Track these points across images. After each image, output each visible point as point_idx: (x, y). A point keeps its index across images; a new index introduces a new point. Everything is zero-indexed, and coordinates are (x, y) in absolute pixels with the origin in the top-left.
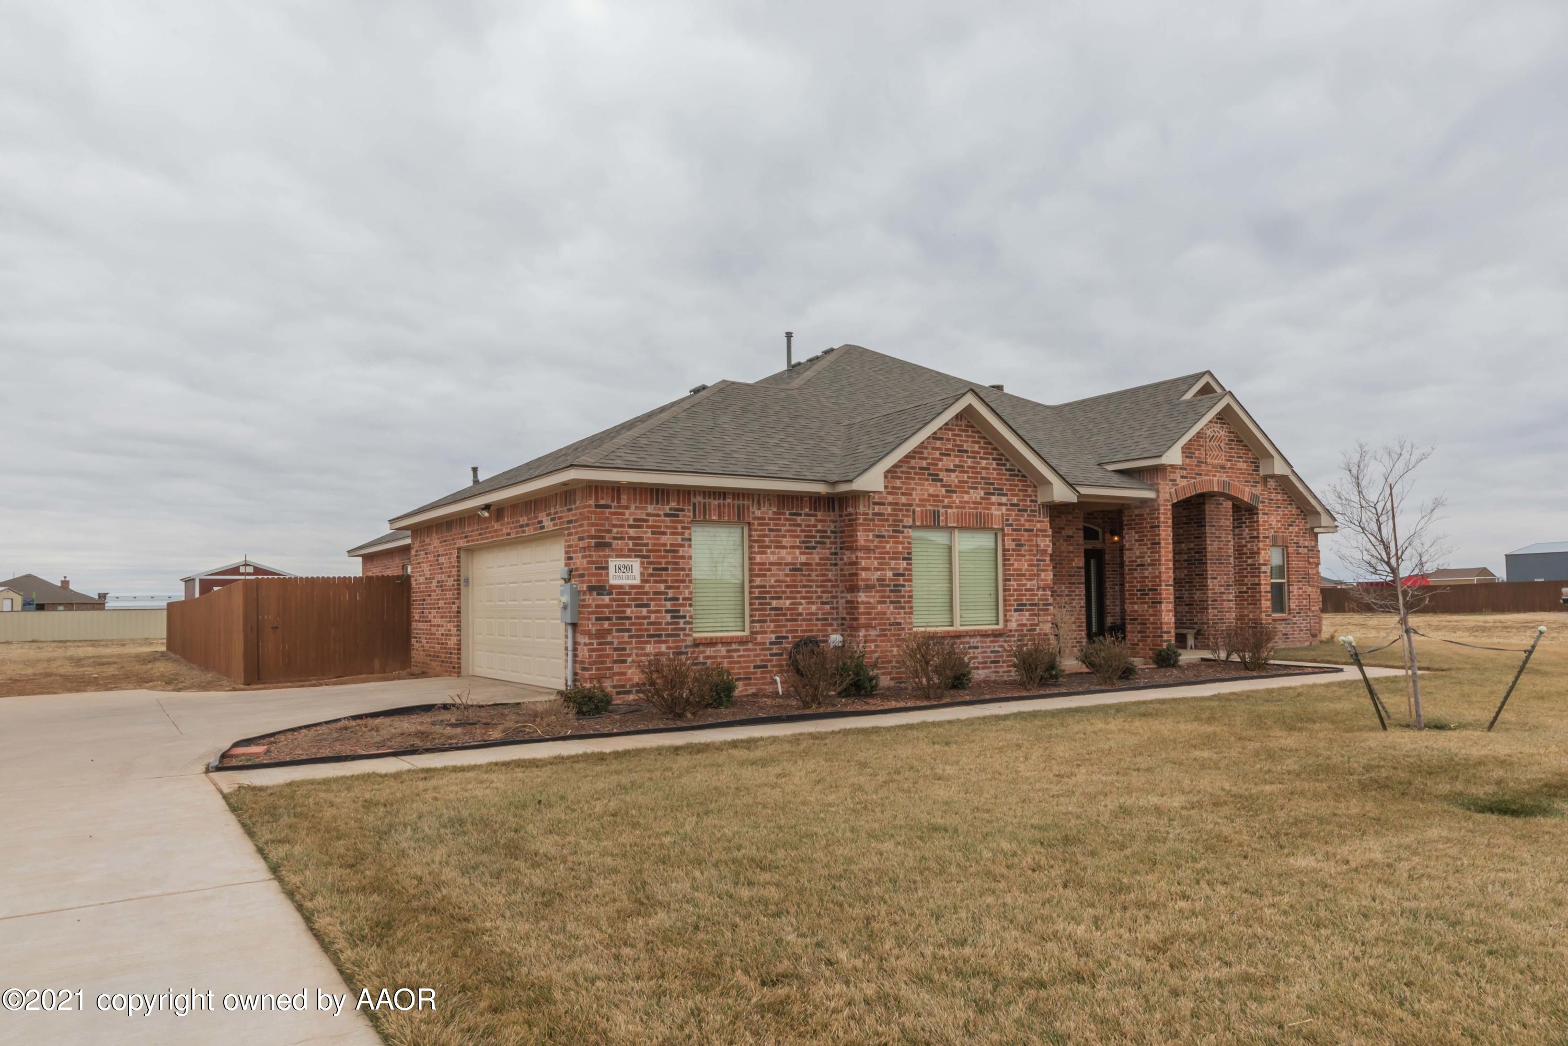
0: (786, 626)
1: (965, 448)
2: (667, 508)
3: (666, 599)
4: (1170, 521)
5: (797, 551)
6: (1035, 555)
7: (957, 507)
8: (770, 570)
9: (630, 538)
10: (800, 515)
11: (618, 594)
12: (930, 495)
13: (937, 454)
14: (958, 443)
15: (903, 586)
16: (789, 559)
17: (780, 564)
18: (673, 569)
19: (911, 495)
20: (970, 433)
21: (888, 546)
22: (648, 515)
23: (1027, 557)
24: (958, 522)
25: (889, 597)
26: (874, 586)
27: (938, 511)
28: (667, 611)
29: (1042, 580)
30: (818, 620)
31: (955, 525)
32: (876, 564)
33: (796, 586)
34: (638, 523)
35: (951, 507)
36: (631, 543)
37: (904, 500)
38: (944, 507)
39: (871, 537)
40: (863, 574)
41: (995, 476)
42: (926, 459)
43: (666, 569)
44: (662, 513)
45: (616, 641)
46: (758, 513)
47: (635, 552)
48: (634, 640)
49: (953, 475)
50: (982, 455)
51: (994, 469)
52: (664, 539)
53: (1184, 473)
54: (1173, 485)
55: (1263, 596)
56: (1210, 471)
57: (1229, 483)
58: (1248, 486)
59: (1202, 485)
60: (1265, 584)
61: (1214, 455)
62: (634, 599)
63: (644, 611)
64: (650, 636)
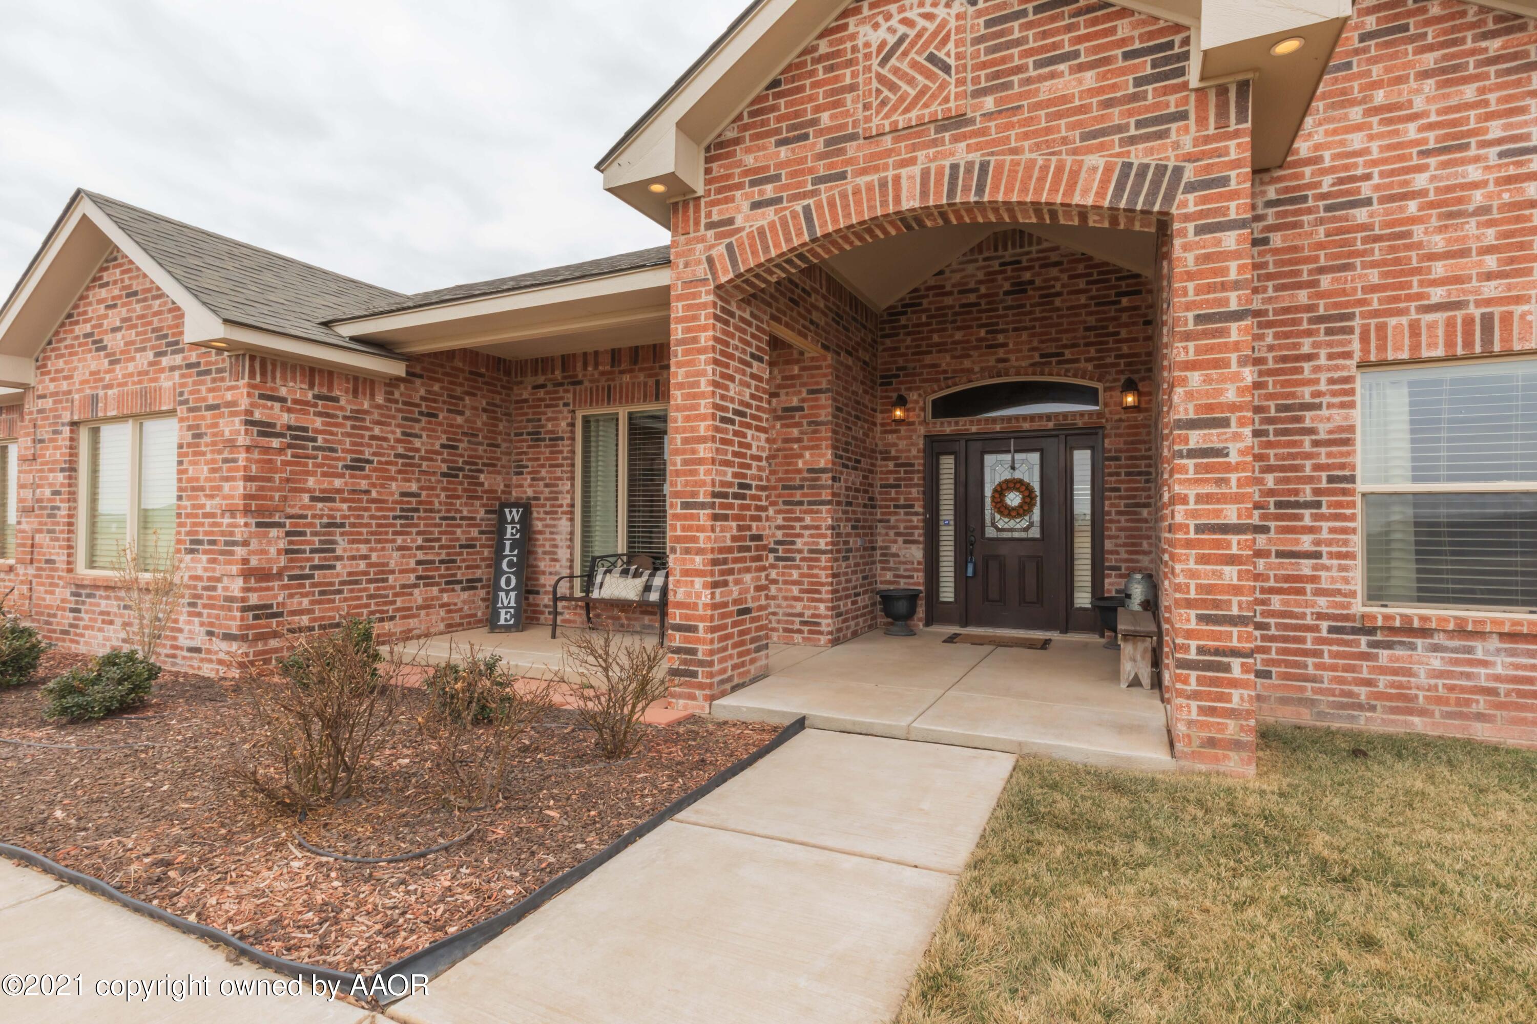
6: (220, 452)
7: (119, 385)
12: (91, 373)
13: (102, 309)
19: (72, 377)
23: (209, 456)
24: (119, 408)
26: (31, 510)
27: (98, 396)
29: (226, 497)
35: (112, 386)
37: (65, 386)
38: (104, 387)
40: (22, 493)
42: (90, 320)
53: (769, 190)
54: (719, 236)
55: (1189, 544)
56: (888, 153)
57: (984, 167)
58: (1101, 147)
59: (846, 206)
60: (1200, 499)
61: (902, 99)
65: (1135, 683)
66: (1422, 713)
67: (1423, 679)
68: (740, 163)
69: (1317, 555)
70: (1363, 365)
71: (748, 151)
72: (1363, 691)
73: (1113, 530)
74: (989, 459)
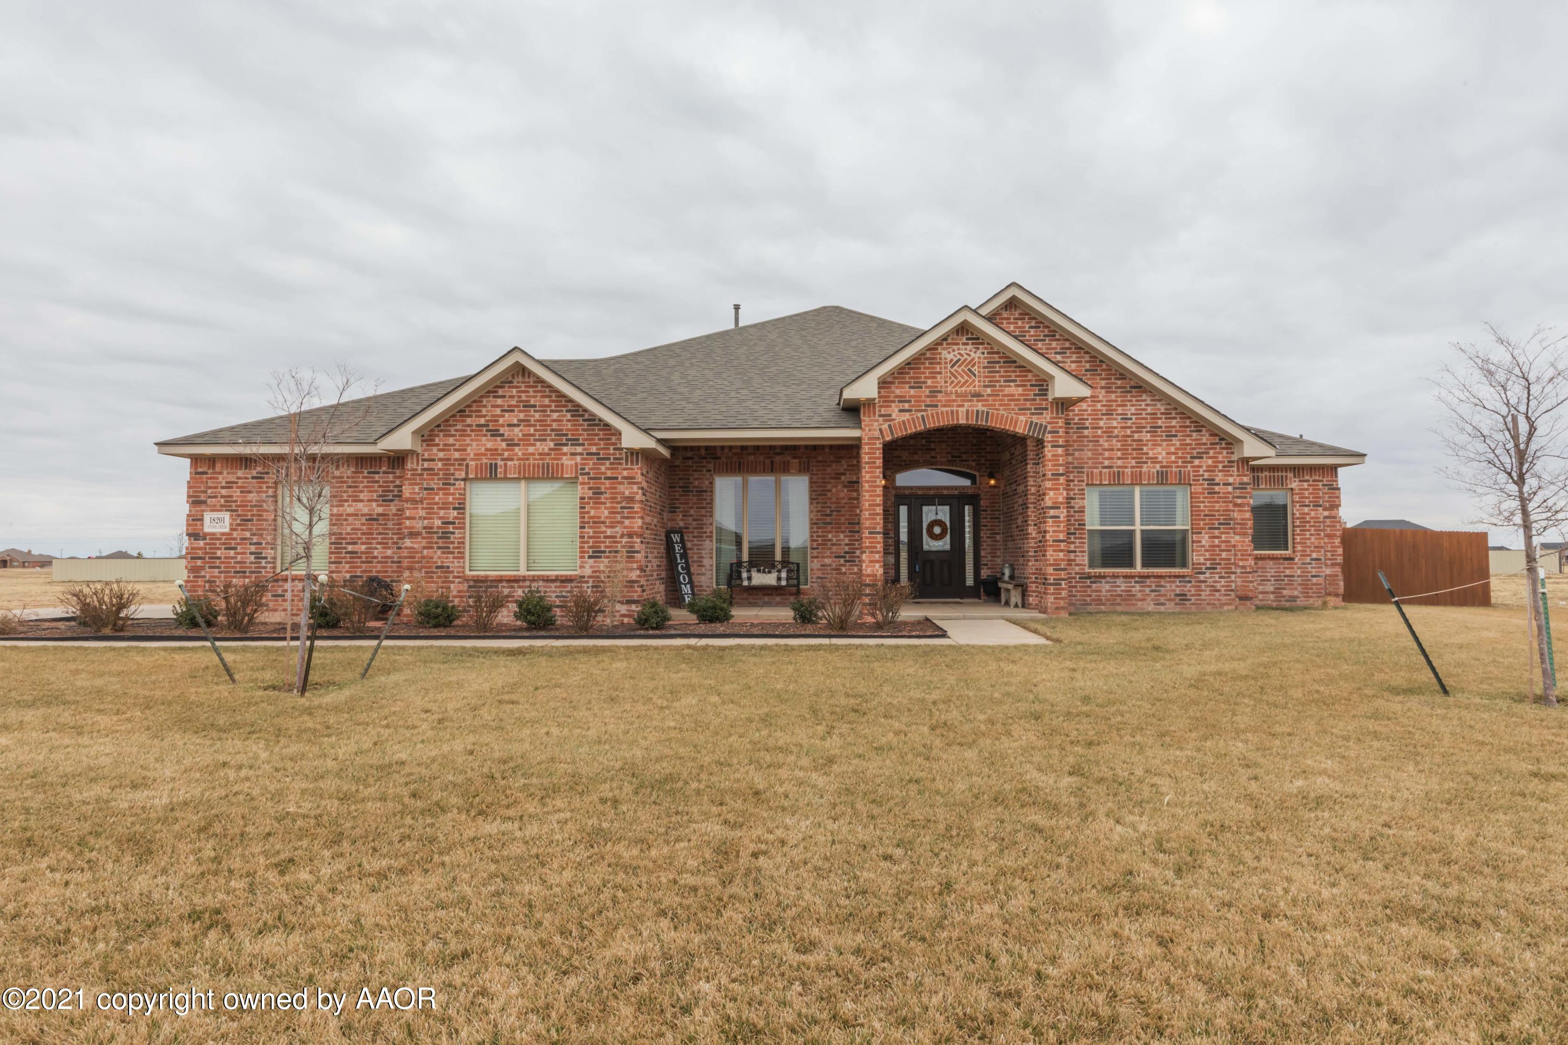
0: (361, 567)
1: (532, 403)
2: (254, 473)
3: (251, 544)
4: (879, 462)
5: (374, 504)
6: (618, 503)
7: (519, 459)
8: (346, 520)
9: (222, 497)
10: (378, 473)
11: (211, 539)
12: (486, 450)
13: (498, 411)
14: (524, 398)
15: (453, 533)
16: (366, 510)
17: (356, 515)
18: (258, 520)
19: (465, 450)
20: (539, 388)
21: (437, 498)
22: (238, 478)
23: (608, 505)
24: (519, 473)
25: (436, 543)
26: (418, 534)
27: (496, 464)
28: (251, 553)
29: (625, 528)
30: (393, 562)
31: (516, 476)
32: (422, 513)
33: (371, 534)
34: (229, 485)
35: (512, 460)
36: (222, 500)
37: (457, 455)
38: (503, 460)
39: (417, 490)
40: (408, 523)
41: (569, 427)
42: (484, 416)
43: (251, 520)
44: (249, 476)
45: (208, 576)
46: (337, 473)
47: (226, 507)
48: (223, 575)
49: (517, 430)
50: (553, 408)
51: (569, 421)
52: (250, 497)
53: (907, 406)
54: (885, 421)
55: (1051, 546)
56: (954, 401)
57: (988, 413)
58: (1024, 414)
59: (938, 418)
60: (1054, 531)
61: (959, 382)
62: (224, 544)
63: (232, 553)
64: (236, 572)
65: (1016, 606)
66: (1104, 604)
67: (1104, 593)
68: (893, 392)
69: (1075, 552)
70: (1087, 485)
71: (897, 388)
72: (1088, 599)
73: (984, 546)
74: (925, 509)
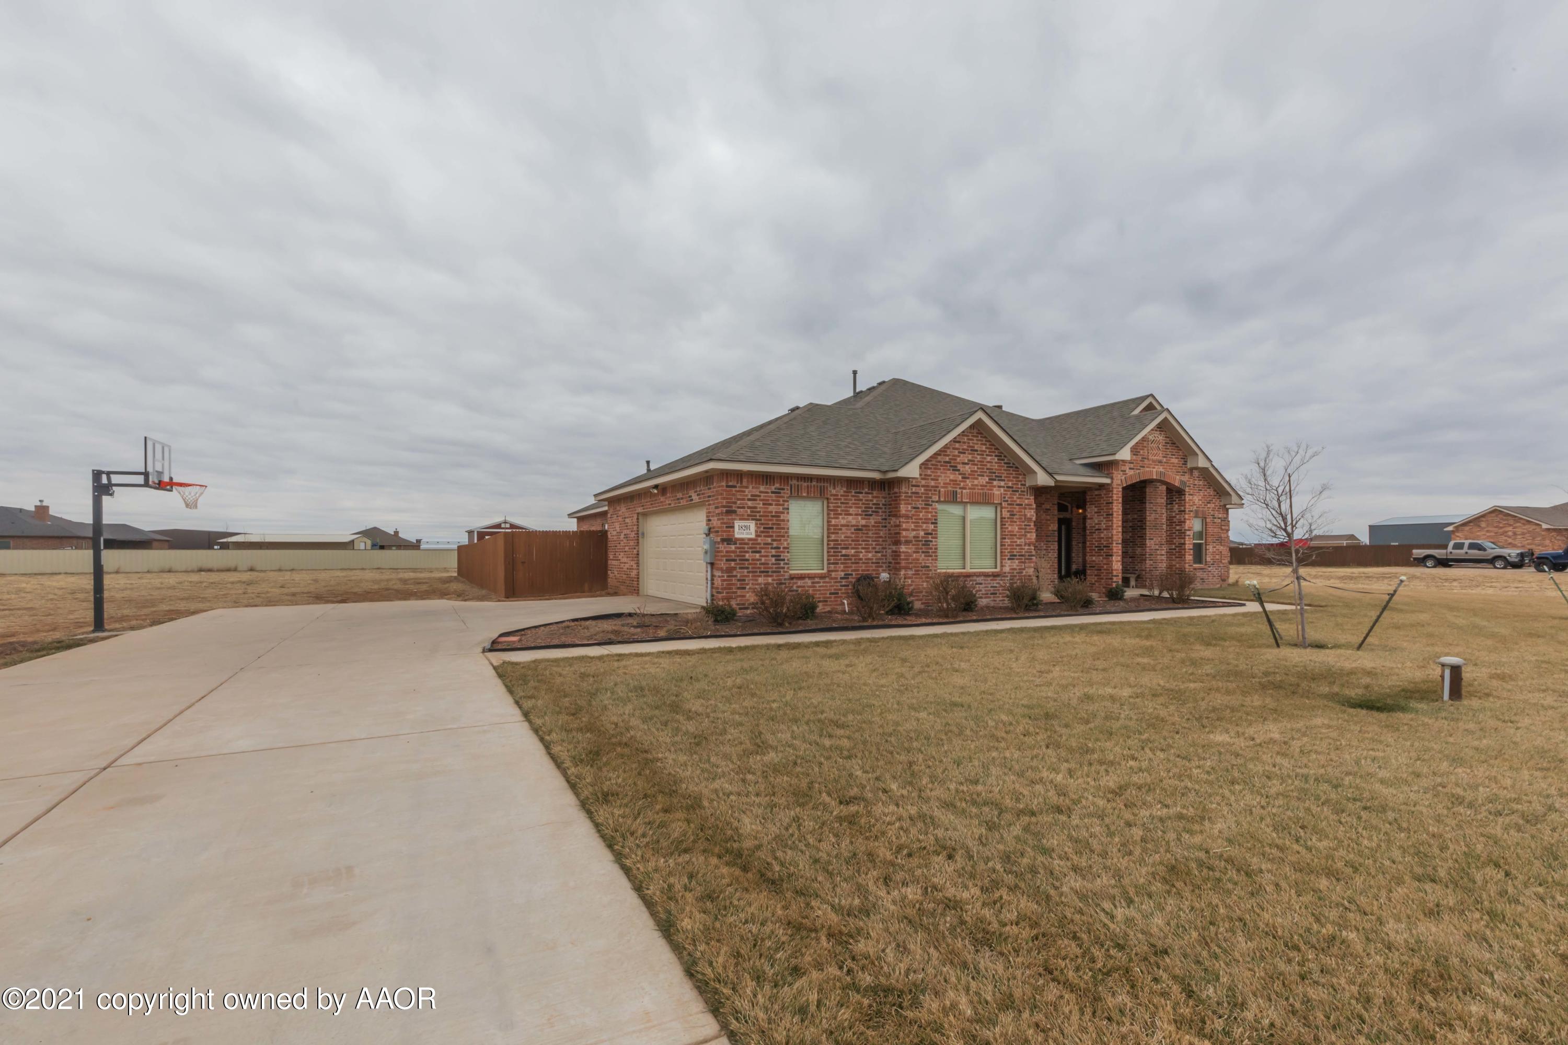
0: (851, 567)
1: (976, 448)
2: (773, 488)
3: (772, 548)
4: (1120, 500)
5: (860, 517)
8: (841, 529)
9: (749, 508)
10: (862, 493)
11: (740, 544)
14: (971, 444)
15: (931, 541)
16: (854, 522)
17: (848, 526)
18: (777, 528)
20: (979, 438)
21: (921, 515)
22: (761, 492)
25: (921, 549)
26: (911, 541)
28: (773, 556)
30: (872, 563)
31: (968, 501)
32: (913, 526)
33: (858, 541)
34: (754, 498)
36: (749, 511)
37: (933, 483)
39: (909, 509)
40: (904, 533)
41: (996, 467)
43: (772, 528)
44: (770, 491)
45: (739, 575)
46: (834, 492)
47: (751, 517)
48: (751, 575)
49: (967, 467)
50: (987, 453)
51: (996, 463)
52: (771, 508)
53: (1132, 466)
54: (1123, 475)
55: (1187, 552)
56: (1151, 464)
57: (1164, 473)
58: (1178, 475)
59: (1144, 474)
61: (1154, 453)
62: (751, 548)
63: (757, 555)
64: (761, 572)
